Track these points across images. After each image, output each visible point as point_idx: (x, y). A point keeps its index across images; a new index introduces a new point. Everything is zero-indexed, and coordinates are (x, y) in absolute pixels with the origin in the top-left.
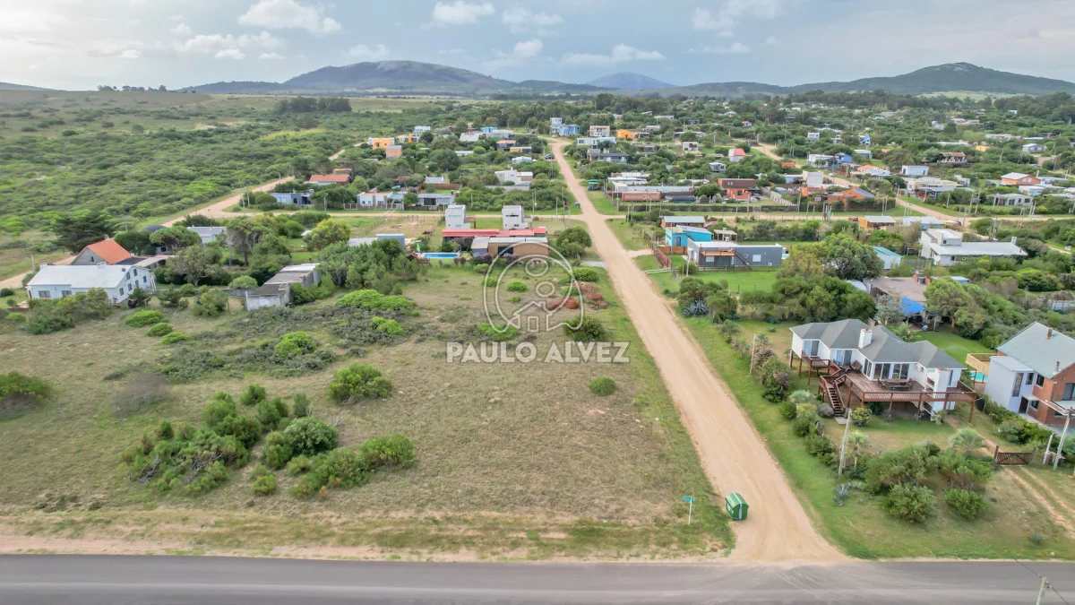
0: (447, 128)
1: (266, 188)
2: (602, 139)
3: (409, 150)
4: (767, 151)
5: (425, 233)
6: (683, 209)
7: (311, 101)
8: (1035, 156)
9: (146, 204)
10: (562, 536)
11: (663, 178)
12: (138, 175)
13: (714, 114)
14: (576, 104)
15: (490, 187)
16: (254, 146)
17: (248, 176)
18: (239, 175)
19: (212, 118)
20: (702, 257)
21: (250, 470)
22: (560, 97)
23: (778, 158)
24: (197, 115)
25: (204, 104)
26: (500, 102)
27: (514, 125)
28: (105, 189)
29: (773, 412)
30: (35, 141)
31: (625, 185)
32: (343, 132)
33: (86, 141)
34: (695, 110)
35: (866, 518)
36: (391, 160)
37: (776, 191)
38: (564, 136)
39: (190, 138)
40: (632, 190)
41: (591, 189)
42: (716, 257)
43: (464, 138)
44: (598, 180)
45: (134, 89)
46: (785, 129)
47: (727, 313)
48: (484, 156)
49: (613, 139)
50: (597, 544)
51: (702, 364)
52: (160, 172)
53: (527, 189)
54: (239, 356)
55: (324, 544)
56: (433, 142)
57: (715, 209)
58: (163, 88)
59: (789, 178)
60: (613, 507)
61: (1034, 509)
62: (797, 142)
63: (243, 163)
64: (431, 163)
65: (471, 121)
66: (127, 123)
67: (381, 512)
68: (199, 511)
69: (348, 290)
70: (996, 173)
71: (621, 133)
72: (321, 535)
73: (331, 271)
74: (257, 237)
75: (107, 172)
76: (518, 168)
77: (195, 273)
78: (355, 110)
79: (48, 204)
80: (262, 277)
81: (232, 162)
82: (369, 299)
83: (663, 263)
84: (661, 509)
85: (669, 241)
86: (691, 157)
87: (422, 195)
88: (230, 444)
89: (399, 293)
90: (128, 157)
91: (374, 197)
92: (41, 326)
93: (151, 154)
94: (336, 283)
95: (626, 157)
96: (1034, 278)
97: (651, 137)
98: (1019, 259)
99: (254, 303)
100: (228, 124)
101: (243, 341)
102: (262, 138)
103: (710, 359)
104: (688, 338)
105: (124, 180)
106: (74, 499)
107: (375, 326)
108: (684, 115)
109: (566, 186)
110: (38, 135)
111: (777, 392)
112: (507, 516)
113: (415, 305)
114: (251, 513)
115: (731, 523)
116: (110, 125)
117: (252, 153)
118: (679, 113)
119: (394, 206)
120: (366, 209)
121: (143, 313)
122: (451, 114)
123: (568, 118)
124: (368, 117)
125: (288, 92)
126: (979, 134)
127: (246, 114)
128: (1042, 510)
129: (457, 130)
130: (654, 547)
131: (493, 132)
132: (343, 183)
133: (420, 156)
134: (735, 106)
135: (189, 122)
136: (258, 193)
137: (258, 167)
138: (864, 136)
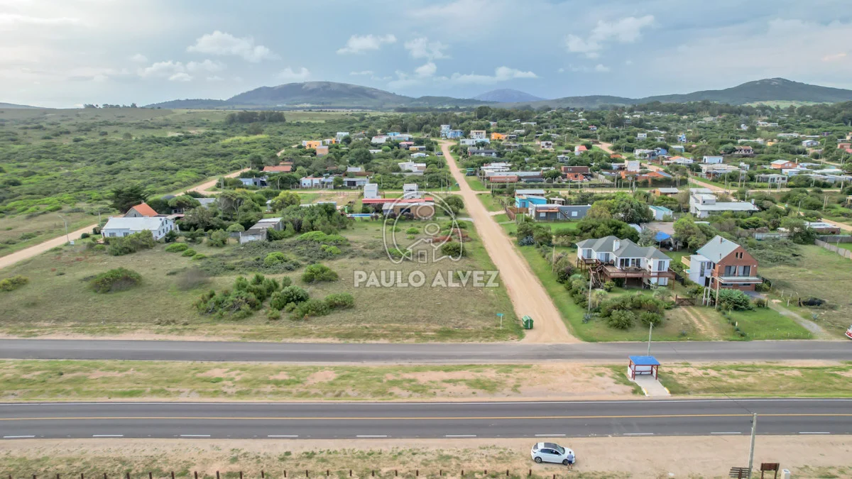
0: (362, 133)
1: (234, 175)
2: (479, 140)
3: (334, 150)
4: (605, 148)
5: (350, 202)
6: (532, 187)
7: (254, 114)
8: (807, 149)
9: (151, 185)
10: (433, 334)
11: (522, 167)
12: (139, 167)
13: (568, 121)
14: (462, 114)
15: (394, 174)
16: (217, 147)
17: (217, 168)
18: (211, 166)
19: (179, 127)
20: (537, 214)
21: (263, 311)
22: (450, 109)
23: (611, 152)
24: (166, 125)
25: (168, 117)
26: (403, 114)
27: (412, 131)
28: (120, 176)
29: (561, 288)
30: (55, 146)
31: (493, 171)
32: (282, 137)
33: (92, 145)
34: (553, 118)
35: (598, 327)
36: (321, 156)
37: (602, 174)
38: (451, 139)
39: (168, 142)
40: (497, 175)
41: (468, 175)
42: (547, 213)
43: (375, 140)
44: (474, 168)
45: (112, 106)
46: (621, 131)
47: (546, 241)
48: (390, 153)
49: (487, 140)
50: (451, 337)
51: (525, 268)
52: (154, 165)
53: (422, 174)
54: (243, 265)
55: (309, 337)
56: (352, 144)
57: (556, 187)
58: (134, 106)
59: (615, 166)
60: (461, 323)
61: (688, 322)
62: (629, 141)
63: (211, 159)
64: (351, 158)
65: (380, 128)
66: (116, 132)
67: (338, 325)
68: (240, 326)
69: (303, 232)
70: (770, 160)
71: (494, 136)
72: (308, 334)
73: (292, 221)
74: (240, 203)
75: (115, 166)
76: (416, 161)
77: (204, 222)
78: (288, 121)
79: (84, 187)
80: (247, 225)
81: (203, 158)
82: (318, 236)
83: (511, 218)
84: (487, 325)
85: (517, 205)
86: (547, 152)
87: (346, 179)
88: (253, 297)
89: (336, 233)
90: (125, 156)
91: (312, 181)
92: (118, 251)
93: (142, 154)
94: (295, 229)
95: (496, 153)
96: (754, 222)
97: (517, 138)
98: (752, 213)
99: (245, 239)
100: (191, 132)
101: (242, 258)
102: (221, 142)
103: (531, 266)
104: (519, 256)
105: (129, 171)
106: (174, 321)
107: (324, 250)
108: (545, 122)
109: (450, 173)
110: (55, 141)
111: (564, 276)
112: (405, 326)
113: (347, 240)
114: (268, 326)
115: (524, 330)
116: (105, 134)
117: (216, 152)
118: (540, 120)
119: (327, 187)
120: (306, 189)
121: (176, 244)
122: (363, 123)
123: (455, 124)
124: (299, 126)
125: (231, 107)
126: (772, 133)
127: (203, 124)
128: (692, 323)
129: (369, 134)
130: (481, 338)
131: (396, 136)
132: (287, 172)
133: (342, 154)
134: (588, 115)
135: (162, 130)
136: (228, 179)
137: (223, 162)
138: (682, 136)
